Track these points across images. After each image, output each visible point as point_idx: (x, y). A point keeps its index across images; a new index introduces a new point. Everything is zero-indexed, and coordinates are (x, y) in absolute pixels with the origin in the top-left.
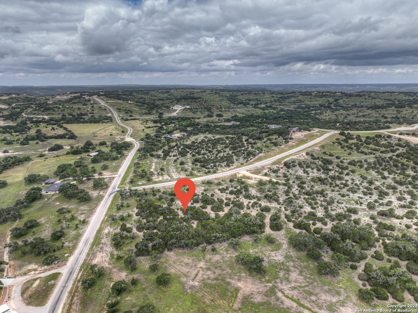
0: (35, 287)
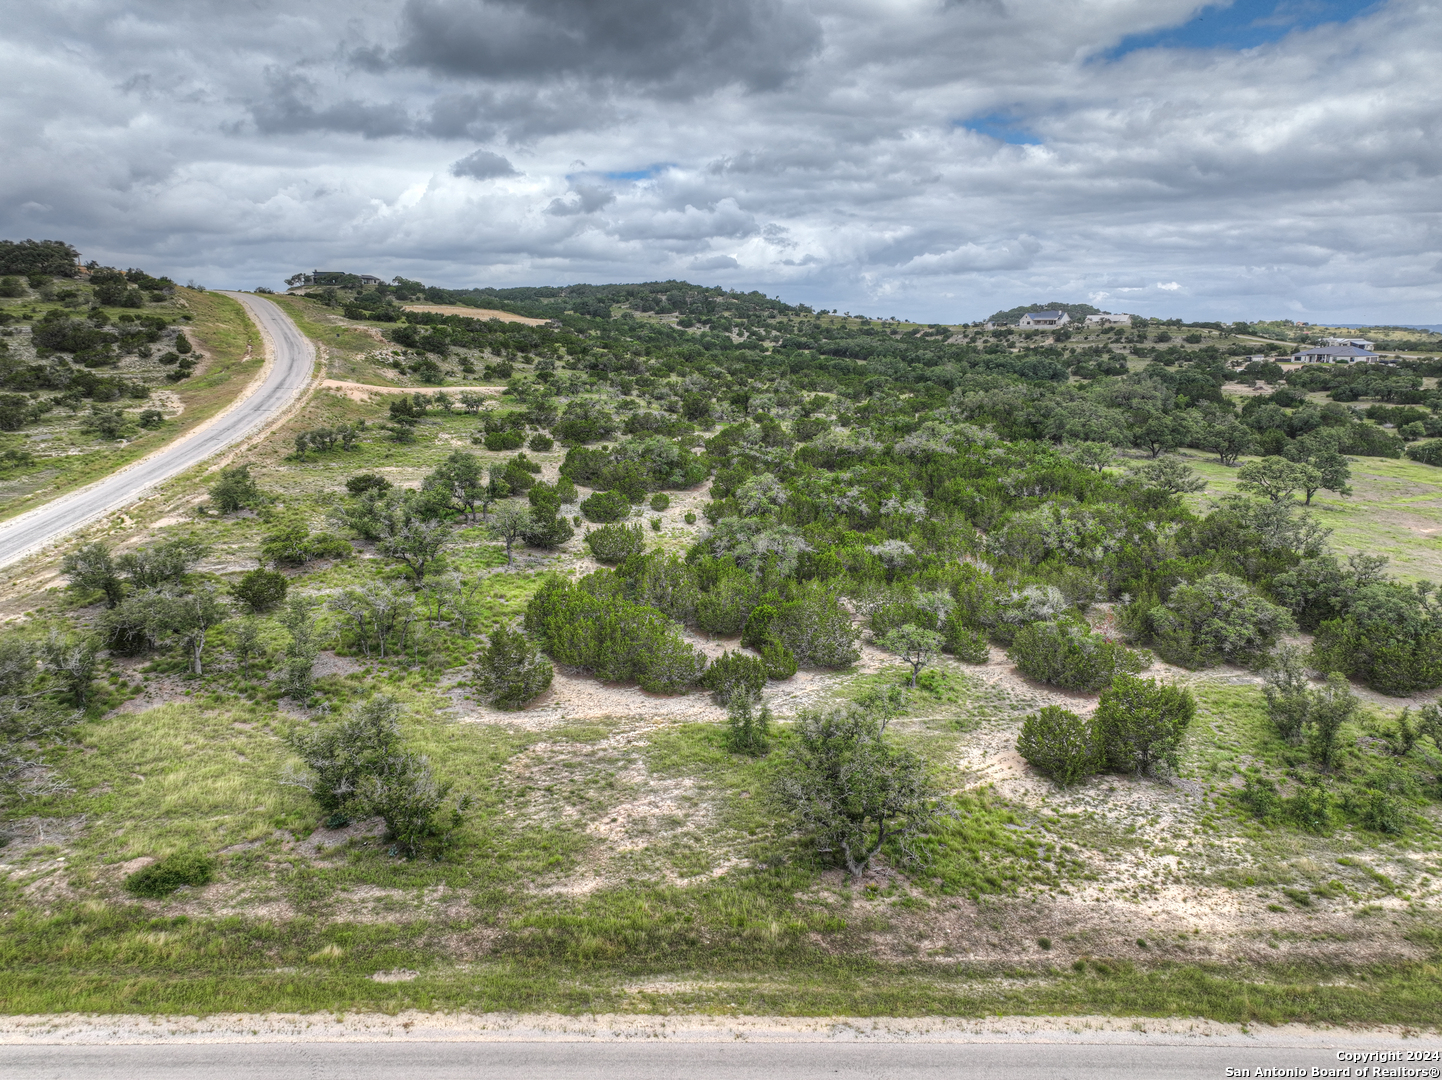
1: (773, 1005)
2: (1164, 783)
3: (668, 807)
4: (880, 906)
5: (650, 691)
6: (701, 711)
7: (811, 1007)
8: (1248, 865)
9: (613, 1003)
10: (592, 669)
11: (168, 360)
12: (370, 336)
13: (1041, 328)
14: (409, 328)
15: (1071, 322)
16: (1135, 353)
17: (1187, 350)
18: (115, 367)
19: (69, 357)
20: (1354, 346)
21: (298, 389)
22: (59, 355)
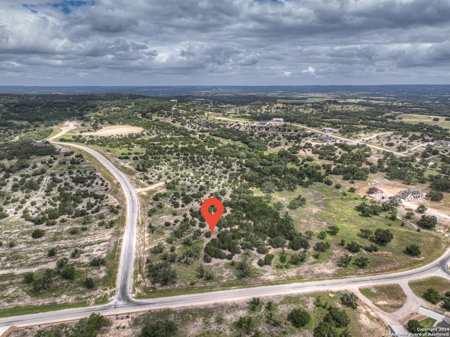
0: (387, 301)
1: (242, 288)
2: (270, 265)
3: (228, 273)
4: (247, 280)
5: (221, 259)
6: (226, 261)
7: (244, 288)
8: (276, 273)
9: (231, 289)
10: (216, 257)
11: (102, 185)
12: (132, 170)
13: (262, 125)
14: (138, 166)
15: (269, 124)
16: (283, 136)
17: (294, 135)
18: (93, 187)
19: (82, 185)
20: (330, 131)
21: (134, 194)
22: (80, 184)
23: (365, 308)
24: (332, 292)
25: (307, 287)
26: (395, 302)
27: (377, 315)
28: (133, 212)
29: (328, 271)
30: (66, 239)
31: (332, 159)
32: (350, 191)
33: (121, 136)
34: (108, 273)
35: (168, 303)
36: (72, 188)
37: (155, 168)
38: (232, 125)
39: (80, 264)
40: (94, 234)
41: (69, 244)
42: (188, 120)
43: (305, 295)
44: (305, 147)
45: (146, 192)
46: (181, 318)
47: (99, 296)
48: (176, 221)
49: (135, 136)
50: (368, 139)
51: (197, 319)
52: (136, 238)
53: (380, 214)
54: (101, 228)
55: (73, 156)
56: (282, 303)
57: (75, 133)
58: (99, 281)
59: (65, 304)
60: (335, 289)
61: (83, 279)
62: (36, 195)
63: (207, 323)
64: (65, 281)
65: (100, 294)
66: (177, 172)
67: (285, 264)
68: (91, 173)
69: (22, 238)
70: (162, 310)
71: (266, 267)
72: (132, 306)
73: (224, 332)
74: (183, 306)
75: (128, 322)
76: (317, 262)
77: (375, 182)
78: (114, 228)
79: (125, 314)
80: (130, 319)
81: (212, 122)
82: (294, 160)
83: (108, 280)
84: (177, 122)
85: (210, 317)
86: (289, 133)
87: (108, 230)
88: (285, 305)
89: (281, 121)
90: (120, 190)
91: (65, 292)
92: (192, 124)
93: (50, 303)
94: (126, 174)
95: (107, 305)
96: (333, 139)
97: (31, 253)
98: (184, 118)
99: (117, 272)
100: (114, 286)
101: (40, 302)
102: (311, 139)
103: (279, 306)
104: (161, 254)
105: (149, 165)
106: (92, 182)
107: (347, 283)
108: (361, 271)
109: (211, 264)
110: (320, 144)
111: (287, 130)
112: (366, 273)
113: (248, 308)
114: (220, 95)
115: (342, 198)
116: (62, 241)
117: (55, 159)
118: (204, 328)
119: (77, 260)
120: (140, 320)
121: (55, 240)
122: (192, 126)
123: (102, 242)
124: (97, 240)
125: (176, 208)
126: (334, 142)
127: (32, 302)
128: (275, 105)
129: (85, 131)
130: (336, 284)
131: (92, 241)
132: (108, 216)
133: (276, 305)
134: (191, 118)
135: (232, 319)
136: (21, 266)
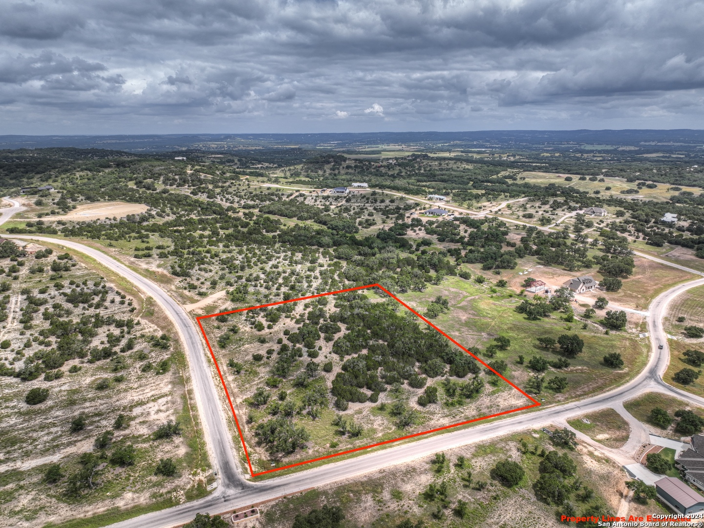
0: (608, 433)
1: (409, 442)
2: (435, 403)
3: (381, 422)
4: (412, 429)
5: (361, 402)
6: (368, 404)
7: (413, 441)
8: (448, 413)
9: (394, 446)
10: (353, 401)
11: (122, 303)
12: (166, 275)
13: (339, 194)
14: (173, 267)
15: (350, 192)
16: (375, 209)
17: (390, 207)
18: (106, 308)
19: (86, 305)
20: (440, 199)
21: (184, 314)
22: (81, 305)
23: (585, 447)
24: (535, 431)
25: (500, 429)
26: (618, 433)
27: (603, 454)
28: (193, 343)
29: (517, 402)
30: (92, 400)
31: (457, 241)
32: (498, 286)
33: (115, 219)
34: (190, 446)
35: (308, 481)
36: (68, 313)
37: (200, 269)
38: (291, 195)
39: (136, 438)
40: (141, 386)
41: (101, 407)
42: (218, 190)
43: (501, 440)
44: (412, 225)
45: (202, 309)
46: (337, 501)
47: (189, 487)
48: (270, 352)
49: (138, 219)
50: (496, 209)
51: (363, 498)
52: (215, 385)
53: (550, 314)
54: (148, 374)
55: (53, 258)
56: (474, 456)
57: (28, 218)
58: (180, 461)
59: (134, 507)
60: (537, 425)
61: (150, 462)
62: (5, 330)
63: (379, 501)
64: (119, 470)
65: (189, 483)
66: (237, 274)
67: (456, 399)
68: (96, 285)
69: (7, 407)
70: (304, 493)
71: (431, 407)
72: (253, 493)
73: (411, 511)
74: (334, 481)
75: (257, 519)
76: (498, 391)
77: (527, 270)
78: (170, 373)
79: (248, 507)
80: (259, 515)
81: (258, 192)
82: (404, 245)
83: (194, 459)
84: (200, 194)
85: (382, 492)
86: (383, 204)
87: (161, 377)
88: (480, 459)
89: (365, 188)
90: (156, 309)
91: (128, 488)
92: (227, 196)
93: (108, 510)
94: (157, 282)
95: (209, 498)
96: (449, 211)
97: (35, 431)
98: (210, 187)
99: (203, 444)
100: (209, 466)
101: (88, 512)
102: (418, 212)
103: (473, 461)
104: (266, 406)
105: (189, 265)
106: (103, 300)
107: (549, 415)
108: (560, 396)
109: (349, 412)
110: (434, 219)
111: (379, 201)
112: (567, 399)
113: (431, 469)
114: (241, 147)
115: (492, 297)
116: (87, 404)
117: (21, 264)
118: (379, 510)
119: (127, 432)
120: (275, 513)
121: (72, 403)
122: (227, 199)
123: (159, 398)
124: (149, 395)
125: (259, 330)
126: (452, 216)
127: (74, 513)
128: (343, 163)
129: (47, 214)
130: (535, 418)
131: (141, 397)
132: (153, 354)
133: (468, 460)
134: (222, 187)
135: (413, 490)
136: (27, 455)
